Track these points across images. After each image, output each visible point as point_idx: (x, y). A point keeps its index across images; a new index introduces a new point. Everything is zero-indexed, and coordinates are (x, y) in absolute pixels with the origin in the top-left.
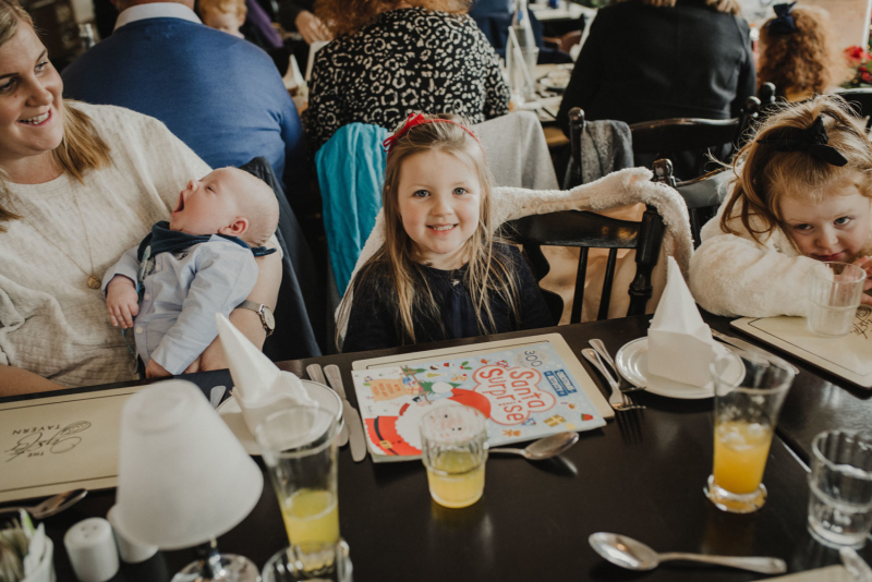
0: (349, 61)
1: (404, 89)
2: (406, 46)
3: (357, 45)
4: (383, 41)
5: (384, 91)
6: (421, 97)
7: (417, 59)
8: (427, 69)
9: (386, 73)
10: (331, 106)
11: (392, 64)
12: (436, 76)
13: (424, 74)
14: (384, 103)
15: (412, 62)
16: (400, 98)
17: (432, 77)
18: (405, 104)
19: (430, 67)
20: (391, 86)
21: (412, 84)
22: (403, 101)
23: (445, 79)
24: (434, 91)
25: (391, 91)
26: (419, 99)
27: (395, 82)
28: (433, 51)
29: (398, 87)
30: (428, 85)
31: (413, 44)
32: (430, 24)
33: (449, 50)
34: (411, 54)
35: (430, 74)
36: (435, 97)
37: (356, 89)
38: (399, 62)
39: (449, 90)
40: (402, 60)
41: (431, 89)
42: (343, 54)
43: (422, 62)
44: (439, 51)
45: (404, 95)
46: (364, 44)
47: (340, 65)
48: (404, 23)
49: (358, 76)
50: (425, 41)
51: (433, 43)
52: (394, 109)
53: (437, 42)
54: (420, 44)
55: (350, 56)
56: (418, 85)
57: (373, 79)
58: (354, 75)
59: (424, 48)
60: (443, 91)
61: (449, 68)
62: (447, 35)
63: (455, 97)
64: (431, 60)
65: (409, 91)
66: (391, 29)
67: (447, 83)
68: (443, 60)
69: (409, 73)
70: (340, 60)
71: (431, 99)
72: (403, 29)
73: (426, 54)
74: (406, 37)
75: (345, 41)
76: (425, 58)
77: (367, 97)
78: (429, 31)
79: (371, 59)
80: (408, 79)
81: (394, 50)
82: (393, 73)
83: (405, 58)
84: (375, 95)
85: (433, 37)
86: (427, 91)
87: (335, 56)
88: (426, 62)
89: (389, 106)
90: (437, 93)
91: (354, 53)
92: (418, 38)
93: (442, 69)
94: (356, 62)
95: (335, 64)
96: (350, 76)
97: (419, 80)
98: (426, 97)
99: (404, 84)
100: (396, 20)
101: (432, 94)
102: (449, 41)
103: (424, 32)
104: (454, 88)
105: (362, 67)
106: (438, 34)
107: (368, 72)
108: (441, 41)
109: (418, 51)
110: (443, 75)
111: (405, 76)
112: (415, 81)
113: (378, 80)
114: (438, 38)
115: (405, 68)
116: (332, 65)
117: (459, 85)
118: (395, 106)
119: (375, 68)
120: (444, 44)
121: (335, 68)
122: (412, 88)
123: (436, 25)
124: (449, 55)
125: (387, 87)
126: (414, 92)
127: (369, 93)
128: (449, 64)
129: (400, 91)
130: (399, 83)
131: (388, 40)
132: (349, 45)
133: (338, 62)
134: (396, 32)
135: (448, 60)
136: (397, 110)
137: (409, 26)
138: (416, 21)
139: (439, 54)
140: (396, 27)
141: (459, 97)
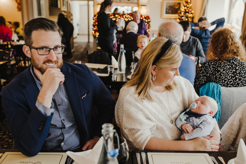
0: (216, 68)
1: (230, 79)
2: (233, 68)
3: (219, 65)
4: (227, 65)
5: (224, 78)
6: (234, 82)
7: (236, 72)
8: (238, 75)
9: (226, 74)
10: (205, 78)
11: (229, 72)
12: (240, 78)
13: (237, 76)
14: (223, 82)
15: (234, 72)
16: (228, 81)
17: (239, 78)
18: (229, 83)
19: (239, 75)
20: (227, 78)
21: (233, 78)
22: (229, 82)
23: (241, 79)
24: (238, 81)
25: (226, 79)
26: (233, 83)
27: (228, 77)
28: (240, 71)
29: (228, 78)
30: (237, 79)
31: (235, 68)
32: (241, 63)
33: (244, 72)
34: (234, 70)
35: (238, 77)
36: (237, 83)
37: (216, 76)
38: (231, 72)
39: (241, 82)
40: (231, 71)
41: (237, 81)
42: (214, 66)
43: (237, 73)
44: (242, 71)
45: (230, 81)
46: (221, 65)
47: (213, 69)
48: (234, 61)
49: (218, 73)
50: (239, 68)
51: (241, 69)
52: (225, 84)
53: (242, 69)
54: (237, 68)
55: (216, 67)
56: (234, 79)
57: (222, 74)
58: (216, 72)
59: (238, 69)
60: (240, 82)
61: (243, 76)
62: (245, 67)
63: (242, 84)
64: (239, 73)
65: (231, 80)
66: (230, 62)
67: (242, 80)
68: (242, 74)
69: (232, 75)
70: (213, 67)
71: (236, 83)
72: (233, 63)
73: (238, 71)
74: (234, 65)
75: (215, 62)
76: (238, 72)
77: (219, 79)
78: (240, 65)
79: (223, 69)
80: (232, 77)
81: (230, 68)
82: (228, 74)
83: (232, 71)
84: (221, 79)
85: (241, 67)
86: (236, 81)
87: (212, 66)
88: (238, 73)
89: (224, 83)
90: (238, 82)
91: (218, 67)
92: (237, 66)
93: (241, 76)
94: (218, 69)
95: (211, 68)
96: (215, 73)
97: (235, 78)
98: (235, 83)
99: (230, 78)
100: (232, 60)
101: (237, 82)
102: (245, 69)
103: (239, 65)
104: (243, 82)
105: (220, 71)
106: (242, 67)
107: (221, 73)
108: (243, 69)
109: (236, 70)
110: (241, 78)
111: (231, 76)
112: (234, 78)
113: (224, 75)
114: (242, 68)
115: (232, 74)
116: (210, 68)
117: (244, 81)
118: (226, 83)
119: (223, 72)
120: (243, 70)
121: (211, 69)
122: (232, 79)
123: (242, 64)
124: (244, 73)
125: (226, 78)
126: (232, 80)
127: (220, 78)
128: (243, 75)
129: (229, 79)
130: (229, 77)
131: (229, 65)
132: (217, 64)
133: (212, 68)
134: (231, 63)
135: (243, 74)
136: (226, 84)
137: (235, 62)
138: (237, 62)
139: (242, 72)
140: (231, 62)
141: (243, 84)
